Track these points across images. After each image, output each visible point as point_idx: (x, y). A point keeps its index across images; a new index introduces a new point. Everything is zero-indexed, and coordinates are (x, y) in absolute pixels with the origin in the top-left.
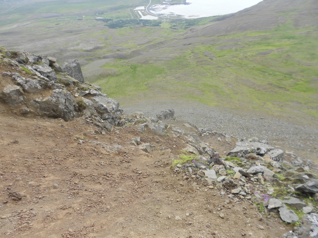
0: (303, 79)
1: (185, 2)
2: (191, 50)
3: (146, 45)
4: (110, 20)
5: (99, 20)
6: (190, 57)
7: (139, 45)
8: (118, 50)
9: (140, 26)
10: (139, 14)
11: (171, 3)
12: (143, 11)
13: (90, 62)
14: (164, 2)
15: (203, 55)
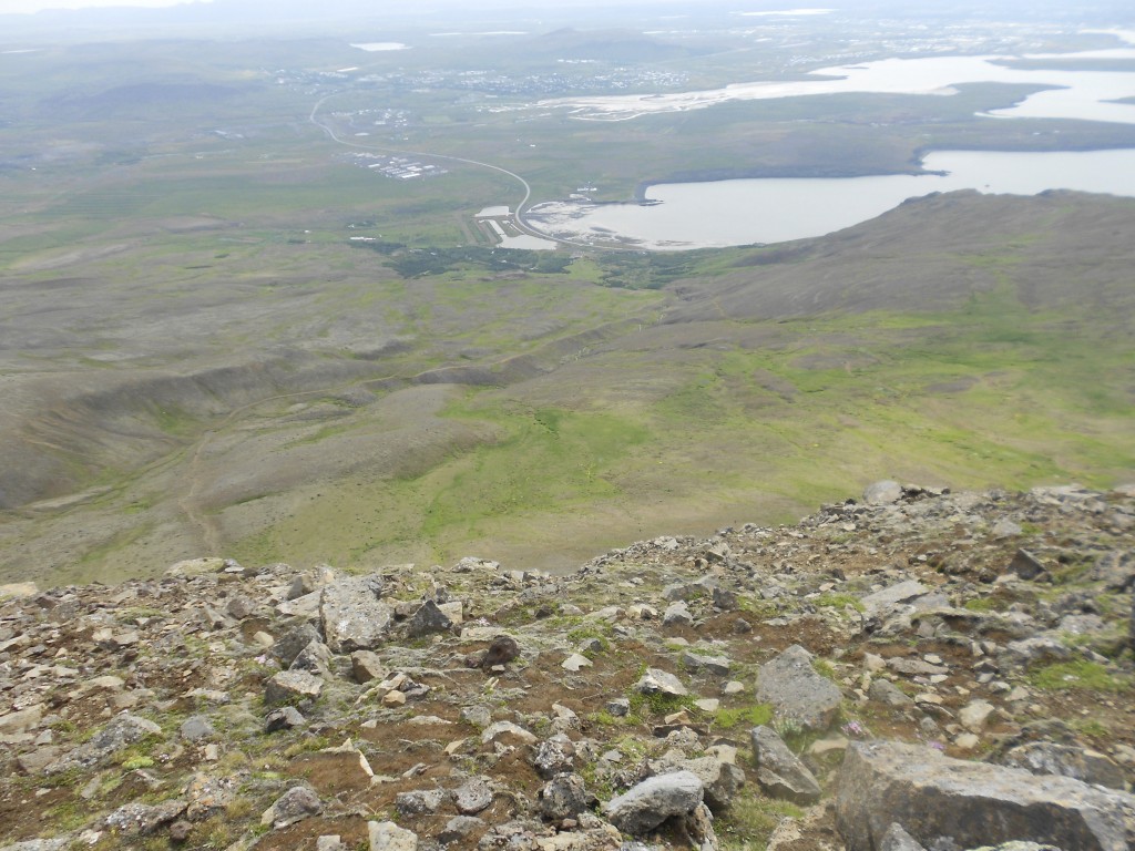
0: (1089, 477)
1: (643, 196)
2: (713, 367)
3: (549, 340)
4: (398, 246)
5: (361, 247)
6: (719, 389)
7: (526, 339)
8: (464, 357)
9: (515, 275)
10: (493, 231)
11: (597, 199)
12: (505, 222)
13: (381, 393)
14: (572, 196)
15: (754, 383)
